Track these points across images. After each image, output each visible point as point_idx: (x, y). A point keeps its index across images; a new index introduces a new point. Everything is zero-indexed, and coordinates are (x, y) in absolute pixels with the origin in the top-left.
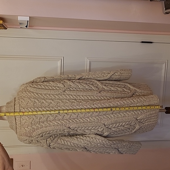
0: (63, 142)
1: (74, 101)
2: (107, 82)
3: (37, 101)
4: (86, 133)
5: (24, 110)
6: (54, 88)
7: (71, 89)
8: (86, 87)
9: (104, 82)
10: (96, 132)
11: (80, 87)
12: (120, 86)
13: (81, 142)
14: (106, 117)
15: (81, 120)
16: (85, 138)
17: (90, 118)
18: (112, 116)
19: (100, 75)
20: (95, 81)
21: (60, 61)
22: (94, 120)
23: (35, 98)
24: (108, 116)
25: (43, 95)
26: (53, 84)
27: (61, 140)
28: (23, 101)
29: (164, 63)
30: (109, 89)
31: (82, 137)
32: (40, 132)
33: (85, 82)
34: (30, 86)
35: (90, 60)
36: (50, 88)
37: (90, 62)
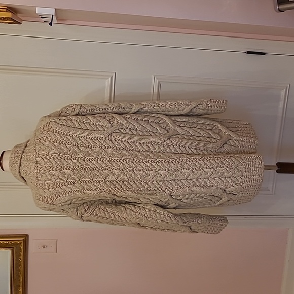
0: (103, 215)
1: (125, 152)
2: (184, 119)
3: (66, 148)
4: (140, 202)
5: (43, 161)
6: (95, 128)
7: (122, 131)
8: (148, 128)
9: (179, 118)
10: (156, 202)
11: (137, 127)
12: (204, 127)
13: (131, 216)
14: (174, 184)
15: (134, 185)
16: (137, 210)
17: (149, 183)
18: (185, 183)
19: (172, 107)
20: (164, 117)
21: (110, 79)
22: (155, 187)
23: (62, 143)
24: (178, 183)
25: (76, 139)
26: (93, 120)
27: (101, 210)
28: (42, 147)
29: (283, 89)
30: (185, 133)
31: (133, 208)
32: (67, 199)
33: (146, 119)
34: (56, 122)
35: (160, 80)
36: (88, 127)
37: (159, 82)
